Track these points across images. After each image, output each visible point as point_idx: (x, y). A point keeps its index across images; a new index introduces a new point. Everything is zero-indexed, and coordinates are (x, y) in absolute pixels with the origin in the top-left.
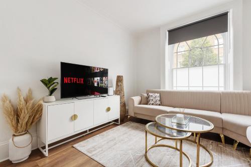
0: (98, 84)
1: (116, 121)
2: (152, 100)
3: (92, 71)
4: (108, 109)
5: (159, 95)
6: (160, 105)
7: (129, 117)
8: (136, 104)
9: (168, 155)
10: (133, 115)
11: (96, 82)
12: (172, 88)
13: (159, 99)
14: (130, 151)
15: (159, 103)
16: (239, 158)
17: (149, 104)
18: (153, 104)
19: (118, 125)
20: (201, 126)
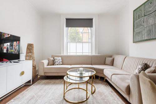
0: (7, 50)
1: (29, 82)
2: (57, 62)
3: (3, 36)
4: (22, 73)
5: (61, 58)
6: (62, 65)
7: (39, 76)
8: (46, 66)
9: (76, 93)
10: (43, 74)
11: (5, 48)
12: (68, 54)
13: (61, 61)
14: (52, 101)
15: (62, 63)
16: (102, 84)
17: (56, 65)
18: (58, 65)
19: (31, 85)
20: (90, 73)
